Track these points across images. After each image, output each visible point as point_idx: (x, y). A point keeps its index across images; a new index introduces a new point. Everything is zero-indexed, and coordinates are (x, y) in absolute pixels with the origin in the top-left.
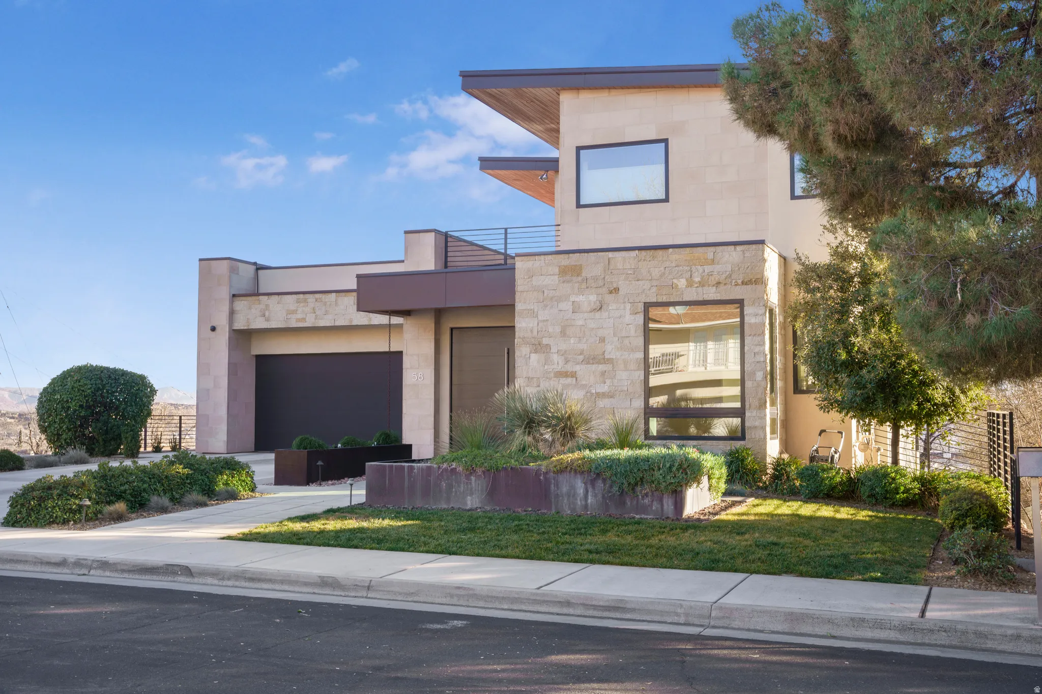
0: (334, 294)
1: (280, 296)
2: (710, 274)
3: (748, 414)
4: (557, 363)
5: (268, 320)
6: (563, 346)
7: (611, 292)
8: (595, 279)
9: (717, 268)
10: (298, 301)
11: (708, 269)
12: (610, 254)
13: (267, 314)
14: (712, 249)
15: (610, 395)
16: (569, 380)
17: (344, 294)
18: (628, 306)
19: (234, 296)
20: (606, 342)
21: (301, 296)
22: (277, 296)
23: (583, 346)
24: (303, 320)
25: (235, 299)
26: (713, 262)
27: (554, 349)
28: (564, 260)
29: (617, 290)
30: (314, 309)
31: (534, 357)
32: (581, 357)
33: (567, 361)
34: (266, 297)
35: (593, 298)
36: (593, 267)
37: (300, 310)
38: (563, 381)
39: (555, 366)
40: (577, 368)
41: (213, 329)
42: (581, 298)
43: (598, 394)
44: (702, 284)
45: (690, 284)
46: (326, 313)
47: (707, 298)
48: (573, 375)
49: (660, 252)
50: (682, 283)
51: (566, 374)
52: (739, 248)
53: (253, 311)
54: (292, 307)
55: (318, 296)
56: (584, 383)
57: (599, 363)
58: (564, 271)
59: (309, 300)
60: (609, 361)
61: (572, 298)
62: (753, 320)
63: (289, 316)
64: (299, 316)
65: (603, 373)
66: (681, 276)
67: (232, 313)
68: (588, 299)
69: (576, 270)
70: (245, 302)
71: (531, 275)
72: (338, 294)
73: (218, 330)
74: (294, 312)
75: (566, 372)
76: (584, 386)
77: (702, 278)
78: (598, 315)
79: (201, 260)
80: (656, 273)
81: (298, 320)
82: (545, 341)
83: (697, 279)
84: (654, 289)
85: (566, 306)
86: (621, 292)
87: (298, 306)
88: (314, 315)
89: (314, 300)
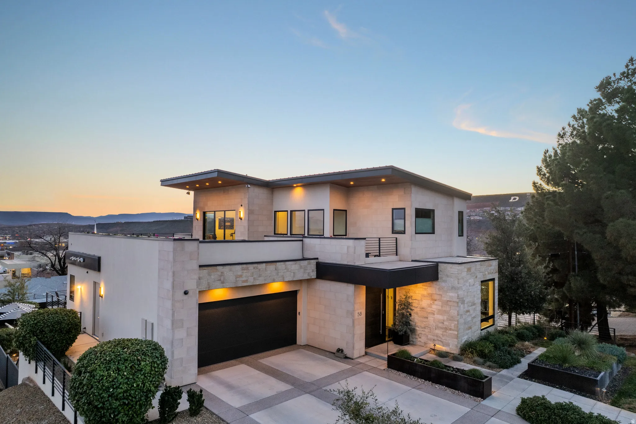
0: (264, 264)
1: (231, 266)
3: (495, 316)
5: (223, 283)
7: (476, 278)
8: (473, 273)
10: (243, 269)
13: (222, 279)
14: (492, 261)
15: (475, 317)
17: (270, 264)
19: (200, 267)
21: (245, 266)
22: (229, 267)
23: (471, 299)
24: (247, 281)
25: (200, 269)
26: (491, 266)
27: (466, 302)
30: (253, 273)
32: (470, 304)
33: (468, 306)
34: (222, 267)
35: (473, 280)
37: (244, 274)
38: (467, 314)
39: (466, 309)
40: (470, 308)
41: (186, 293)
42: (470, 280)
46: (260, 276)
48: (469, 311)
49: (484, 263)
52: (495, 261)
53: (213, 277)
54: (239, 273)
55: (255, 265)
56: (471, 313)
57: (474, 305)
59: (250, 268)
62: (496, 285)
63: (238, 279)
64: (244, 279)
65: (474, 309)
66: (487, 271)
67: (200, 279)
69: (470, 270)
70: (208, 271)
72: (266, 264)
73: (190, 293)
74: (241, 276)
76: (471, 315)
77: (490, 271)
78: (474, 287)
80: (483, 270)
81: (244, 282)
85: (468, 284)
87: (243, 273)
88: (253, 277)
89: (253, 268)
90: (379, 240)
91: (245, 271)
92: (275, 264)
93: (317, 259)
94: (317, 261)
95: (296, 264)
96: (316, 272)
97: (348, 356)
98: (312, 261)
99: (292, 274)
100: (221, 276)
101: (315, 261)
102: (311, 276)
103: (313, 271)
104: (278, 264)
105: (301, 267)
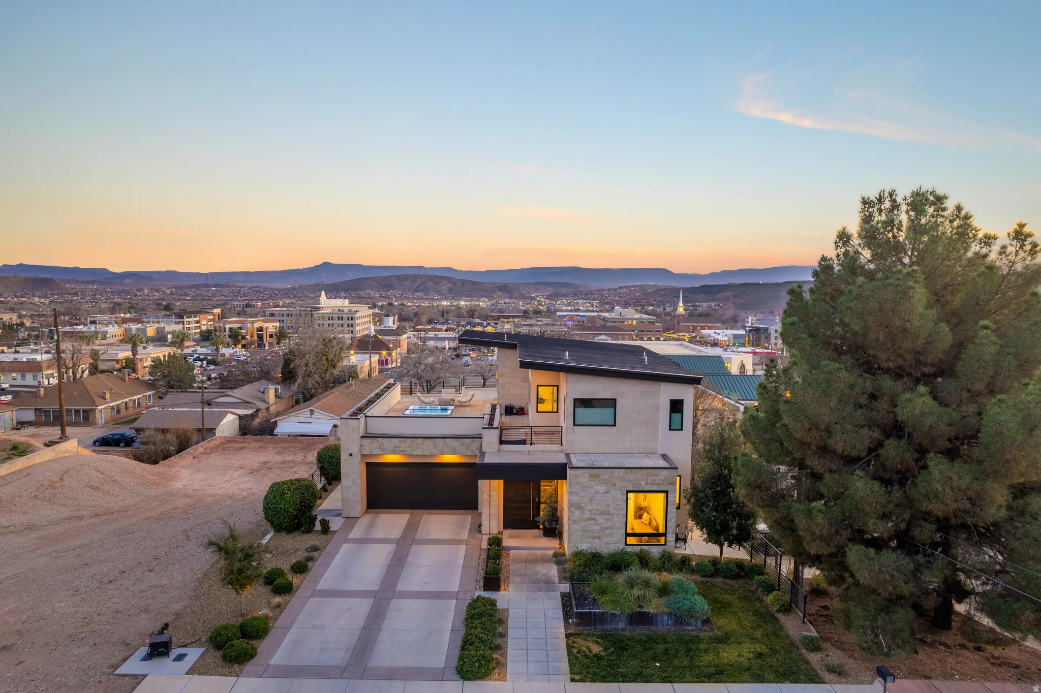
0: (421, 439)
1: (390, 439)
2: (655, 480)
3: (667, 536)
4: (587, 514)
5: (383, 450)
6: (590, 507)
7: (612, 486)
8: (606, 480)
9: (659, 478)
11: (654, 478)
12: (613, 470)
13: (382, 447)
14: (657, 470)
15: (611, 528)
16: (593, 522)
18: (620, 492)
19: (362, 437)
21: (402, 439)
22: (388, 439)
23: (599, 507)
24: (404, 451)
25: (362, 439)
26: (656, 475)
27: (586, 509)
28: (592, 471)
29: (615, 485)
30: (410, 445)
31: (577, 512)
32: (598, 512)
33: (592, 514)
34: (382, 439)
35: (604, 488)
36: (605, 474)
37: (402, 446)
38: (590, 522)
39: (586, 516)
40: (596, 517)
42: (599, 487)
43: (606, 528)
44: (651, 484)
45: (647, 483)
46: (417, 448)
47: (653, 489)
48: (594, 519)
49: (634, 470)
50: (643, 483)
51: (592, 519)
52: (667, 470)
53: (374, 446)
54: (398, 444)
55: (412, 439)
57: (606, 515)
58: (591, 476)
60: (612, 514)
61: (595, 488)
62: (671, 499)
63: (396, 449)
64: (402, 449)
65: (608, 519)
66: (643, 480)
67: (361, 447)
68: (602, 488)
69: (597, 476)
70: (369, 441)
71: (576, 476)
74: (399, 447)
76: (599, 524)
77: (652, 481)
78: (606, 495)
79: (341, 419)
80: (632, 478)
81: (401, 451)
82: (582, 505)
83: (650, 482)
84: (631, 485)
85: (593, 491)
86: (617, 485)
87: (400, 444)
88: (410, 449)
89: (410, 441)
91: (403, 443)
92: (433, 439)
95: (456, 441)
98: (477, 439)
102: (476, 453)
103: (477, 449)
104: (436, 439)
105: (462, 444)
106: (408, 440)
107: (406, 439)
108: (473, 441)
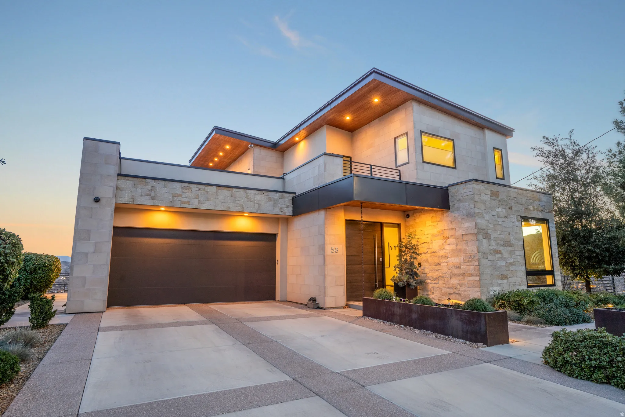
0: (215, 188)
1: (167, 182)
4: (494, 245)
5: (153, 199)
6: (495, 235)
7: (509, 208)
8: (504, 200)
9: (541, 203)
10: (183, 188)
12: (508, 188)
13: (153, 194)
14: (538, 194)
15: (514, 264)
16: (499, 255)
17: (223, 188)
18: (516, 217)
19: (119, 175)
20: (510, 234)
21: (186, 185)
22: (163, 182)
23: (502, 236)
24: (188, 203)
25: (120, 177)
26: (539, 200)
27: (491, 237)
28: (492, 188)
29: (512, 207)
30: (198, 195)
31: (483, 241)
32: (502, 243)
33: (497, 244)
34: (153, 181)
35: (505, 210)
36: (503, 193)
37: (185, 195)
38: (497, 255)
39: (493, 247)
40: (501, 248)
41: (97, 200)
42: (499, 210)
43: (510, 263)
44: (537, 210)
45: (534, 209)
46: (208, 200)
48: (500, 252)
49: (524, 192)
51: (498, 252)
52: (545, 196)
53: (139, 190)
54: (179, 192)
56: (505, 257)
57: (509, 246)
58: (492, 194)
59: (193, 189)
60: (512, 245)
61: (497, 210)
63: (175, 198)
64: (185, 199)
65: (511, 252)
66: (531, 205)
67: (118, 188)
68: (502, 211)
69: (497, 194)
70: (132, 182)
71: (479, 193)
72: (218, 187)
73: (103, 201)
74: (180, 196)
75: (498, 250)
76: (505, 259)
78: (506, 220)
79: (85, 138)
80: (523, 201)
82: (488, 232)
84: (523, 210)
85: (494, 213)
86: (513, 209)
87: (183, 192)
88: (197, 200)
89: (197, 189)
90: (371, 168)
91: (187, 191)
92: (231, 189)
93: (295, 193)
94: (294, 195)
95: (262, 194)
96: (292, 209)
97: (320, 306)
98: (287, 195)
99: (256, 206)
100: (151, 191)
101: (292, 195)
102: (285, 213)
103: (287, 207)
104: (234, 190)
105: (270, 199)
106: (195, 188)
107: (192, 185)
108: (283, 197)
